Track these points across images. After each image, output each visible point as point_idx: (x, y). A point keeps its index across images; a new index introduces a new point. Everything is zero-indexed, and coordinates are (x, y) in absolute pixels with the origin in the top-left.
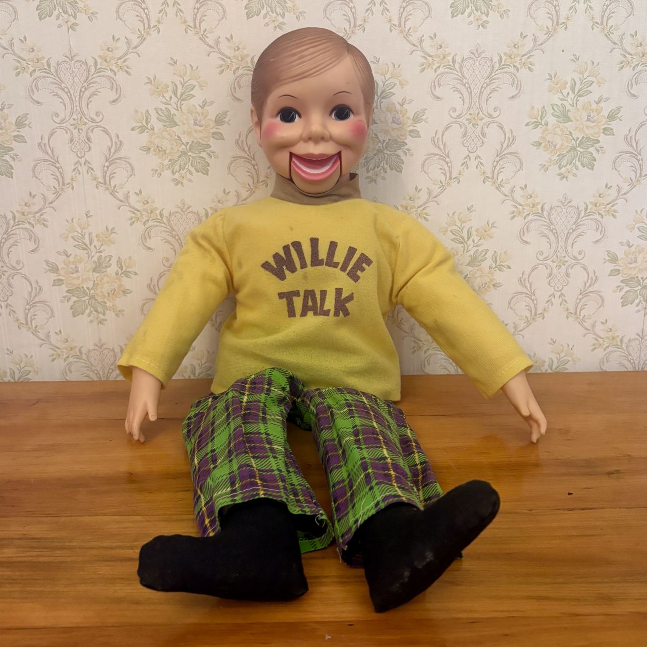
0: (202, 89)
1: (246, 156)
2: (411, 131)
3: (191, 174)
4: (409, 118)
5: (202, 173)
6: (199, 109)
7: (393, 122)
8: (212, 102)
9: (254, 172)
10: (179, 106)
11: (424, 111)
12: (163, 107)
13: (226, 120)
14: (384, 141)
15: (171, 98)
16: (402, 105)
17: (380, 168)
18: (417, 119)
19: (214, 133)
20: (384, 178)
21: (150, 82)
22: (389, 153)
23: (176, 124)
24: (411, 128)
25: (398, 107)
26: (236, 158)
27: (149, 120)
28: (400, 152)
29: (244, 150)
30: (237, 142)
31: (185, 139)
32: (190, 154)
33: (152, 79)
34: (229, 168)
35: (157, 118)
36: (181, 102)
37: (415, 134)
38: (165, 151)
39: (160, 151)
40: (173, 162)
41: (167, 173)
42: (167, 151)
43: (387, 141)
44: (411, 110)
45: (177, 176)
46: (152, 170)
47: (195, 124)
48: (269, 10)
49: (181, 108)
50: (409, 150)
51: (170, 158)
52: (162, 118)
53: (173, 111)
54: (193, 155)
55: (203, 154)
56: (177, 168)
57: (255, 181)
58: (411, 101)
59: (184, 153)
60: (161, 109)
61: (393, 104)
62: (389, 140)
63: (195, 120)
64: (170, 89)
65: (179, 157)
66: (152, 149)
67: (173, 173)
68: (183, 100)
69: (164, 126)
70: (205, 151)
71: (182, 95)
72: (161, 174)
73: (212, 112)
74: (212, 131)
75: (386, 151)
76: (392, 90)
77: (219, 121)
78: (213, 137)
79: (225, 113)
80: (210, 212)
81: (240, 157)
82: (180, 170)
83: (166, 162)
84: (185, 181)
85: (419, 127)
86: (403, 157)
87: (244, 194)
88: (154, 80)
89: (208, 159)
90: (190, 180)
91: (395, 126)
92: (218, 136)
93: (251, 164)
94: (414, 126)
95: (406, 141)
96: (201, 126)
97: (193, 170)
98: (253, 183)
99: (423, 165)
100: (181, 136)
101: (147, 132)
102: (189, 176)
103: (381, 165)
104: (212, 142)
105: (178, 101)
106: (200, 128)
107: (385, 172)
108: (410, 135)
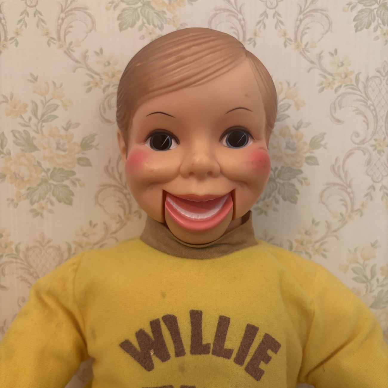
0: (66, 110)
1: (117, 184)
2: (308, 158)
3: (52, 204)
4: (305, 143)
5: (65, 203)
6: (62, 132)
7: (288, 147)
8: (78, 125)
9: (125, 202)
10: (39, 128)
11: (323, 135)
12: (21, 129)
13: (94, 144)
14: (276, 168)
15: (30, 119)
16: (297, 128)
17: (271, 198)
18: (315, 144)
19: (79, 159)
20: (275, 210)
21: (6, 101)
22: (282, 182)
23: (35, 148)
24: (308, 154)
25: (293, 131)
26: (104, 186)
27: (4, 143)
28: (294, 181)
29: (114, 178)
30: (106, 169)
31: (46, 165)
32: (51, 182)
33: (9, 98)
34: (96, 197)
35: (14, 142)
36: (41, 124)
37: (312, 160)
38: (22, 179)
39: (17, 178)
40: (31, 191)
41: (25, 204)
42: (26, 179)
43: (279, 168)
44: (308, 135)
45: (36, 206)
46: (8, 200)
47: (58, 148)
48: (145, 21)
49: (42, 131)
50: (305, 179)
51: (28, 186)
52: (19, 141)
53: (32, 134)
54: (55, 183)
55: (67, 183)
56: (36, 197)
57: (127, 211)
58: (308, 124)
59: (44, 181)
60: (19, 132)
61: (287, 127)
62: (283, 167)
63: (58, 144)
64: (29, 109)
65: (39, 185)
66: (8, 176)
67: (32, 203)
68: (44, 121)
69: (23, 150)
70: (67, 179)
71: (43, 115)
72: (17, 205)
73: (78, 135)
74: (77, 156)
75: (278, 180)
76: (287, 112)
77: (86, 145)
78: (79, 164)
79: (93, 136)
80: (73, 246)
81: (110, 186)
82: (39, 200)
83: (24, 191)
84: (45, 213)
85: (318, 153)
86: (298, 186)
87: (114, 226)
88: (11, 99)
89: (72, 188)
90: (51, 211)
91: (289, 152)
92: (85, 162)
93: (122, 193)
94: (311, 153)
95: (302, 169)
96: (64, 151)
97: (54, 199)
98: (125, 214)
99: (321, 196)
100: (42, 162)
101: (3, 157)
102: (49, 207)
103: (273, 194)
104: (77, 168)
105: (38, 123)
106: (63, 153)
107: (277, 202)
108: (307, 163)
